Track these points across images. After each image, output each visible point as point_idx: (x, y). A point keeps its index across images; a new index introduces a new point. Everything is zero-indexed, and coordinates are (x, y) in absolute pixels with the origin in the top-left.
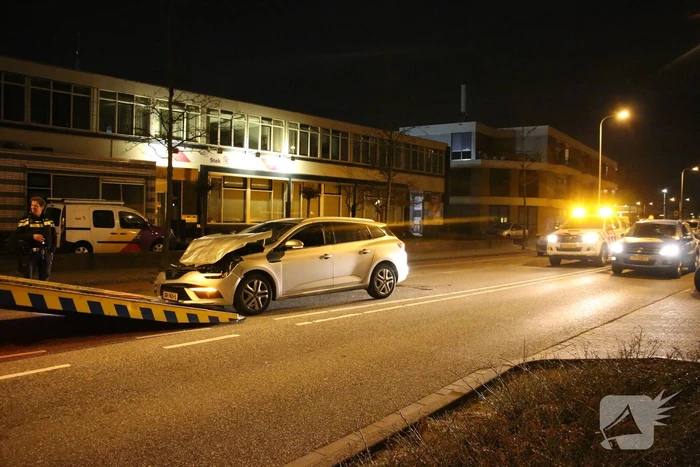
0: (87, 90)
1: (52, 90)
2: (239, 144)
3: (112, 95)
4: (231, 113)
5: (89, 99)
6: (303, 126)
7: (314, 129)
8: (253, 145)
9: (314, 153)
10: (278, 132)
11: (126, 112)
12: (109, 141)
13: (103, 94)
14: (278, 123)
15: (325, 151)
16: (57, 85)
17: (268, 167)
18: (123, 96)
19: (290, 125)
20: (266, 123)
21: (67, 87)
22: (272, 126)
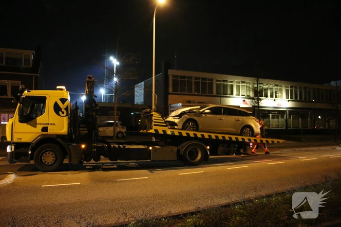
0: (212, 80)
1: (201, 81)
2: (266, 96)
3: (220, 81)
4: (263, 84)
5: (212, 83)
6: (291, 87)
7: (296, 88)
8: (272, 96)
9: (296, 97)
10: (281, 90)
11: (225, 87)
12: (219, 98)
13: (217, 81)
14: (281, 86)
15: (301, 96)
16: (203, 79)
17: (278, 105)
18: (224, 81)
19: (286, 87)
20: (276, 87)
21: (205, 79)
22: (279, 88)
